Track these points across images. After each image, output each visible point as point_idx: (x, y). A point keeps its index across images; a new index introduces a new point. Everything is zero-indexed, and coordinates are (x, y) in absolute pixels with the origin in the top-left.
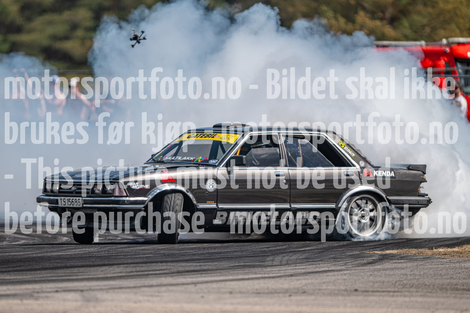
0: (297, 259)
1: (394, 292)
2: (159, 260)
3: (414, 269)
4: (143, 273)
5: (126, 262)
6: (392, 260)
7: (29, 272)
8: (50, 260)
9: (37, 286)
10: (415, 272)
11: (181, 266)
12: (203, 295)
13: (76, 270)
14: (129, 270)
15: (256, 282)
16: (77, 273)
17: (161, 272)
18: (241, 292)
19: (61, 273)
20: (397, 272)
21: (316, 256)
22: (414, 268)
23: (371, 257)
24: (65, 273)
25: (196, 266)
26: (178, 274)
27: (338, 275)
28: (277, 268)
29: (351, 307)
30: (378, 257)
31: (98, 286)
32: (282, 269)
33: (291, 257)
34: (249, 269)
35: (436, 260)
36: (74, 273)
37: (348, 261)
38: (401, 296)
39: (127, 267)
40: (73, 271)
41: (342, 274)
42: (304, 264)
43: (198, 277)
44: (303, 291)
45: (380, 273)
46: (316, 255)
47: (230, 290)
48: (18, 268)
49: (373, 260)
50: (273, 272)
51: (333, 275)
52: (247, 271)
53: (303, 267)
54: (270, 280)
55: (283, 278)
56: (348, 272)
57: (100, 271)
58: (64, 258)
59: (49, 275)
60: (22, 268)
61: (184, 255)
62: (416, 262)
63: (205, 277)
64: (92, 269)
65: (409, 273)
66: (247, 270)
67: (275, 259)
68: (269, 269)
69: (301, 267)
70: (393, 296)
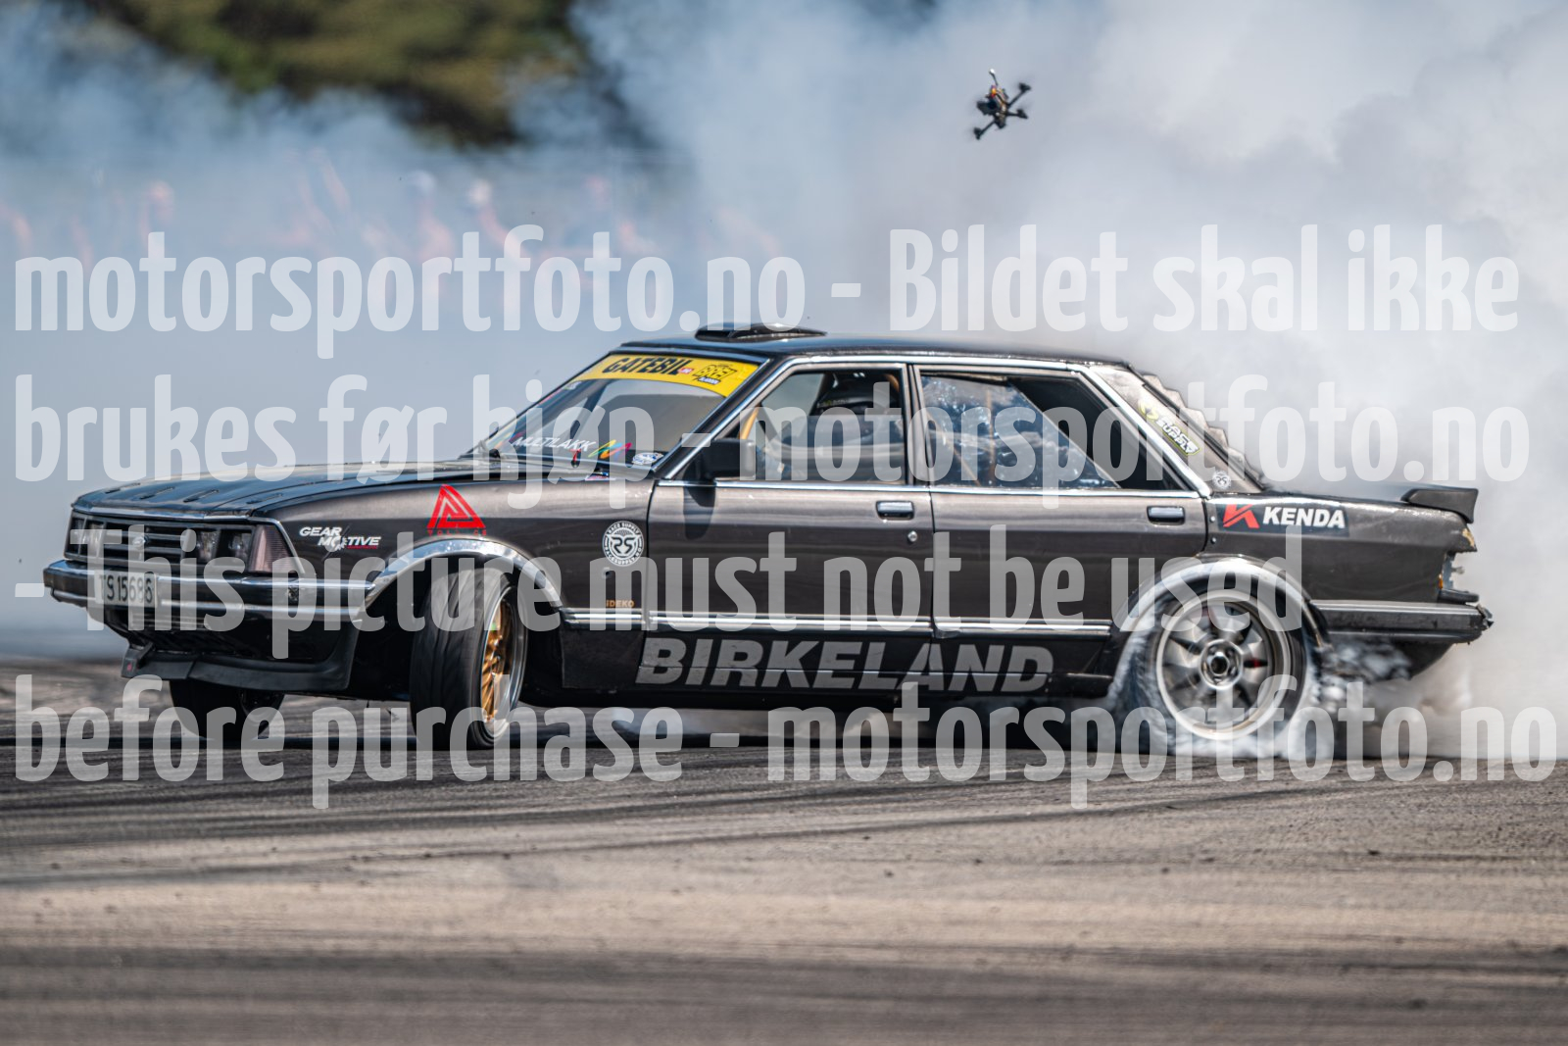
3: (1558, 787)
4: (700, 799)
10: (1561, 795)
12: (891, 867)
16: (491, 797)
17: (757, 794)
18: (1009, 860)
19: (442, 799)
20: (1502, 795)
24: (453, 798)
26: (812, 802)
27: (1316, 806)
38: (1515, 871)
41: (1329, 804)
43: (875, 812)
44: (1205, 856)
47: (976, 853)
50: (1112, 796)
55: (1143, 816)
56: (1349, 796)
63: (894, 811)
65: (1540, 800)
70: (1490, 872)
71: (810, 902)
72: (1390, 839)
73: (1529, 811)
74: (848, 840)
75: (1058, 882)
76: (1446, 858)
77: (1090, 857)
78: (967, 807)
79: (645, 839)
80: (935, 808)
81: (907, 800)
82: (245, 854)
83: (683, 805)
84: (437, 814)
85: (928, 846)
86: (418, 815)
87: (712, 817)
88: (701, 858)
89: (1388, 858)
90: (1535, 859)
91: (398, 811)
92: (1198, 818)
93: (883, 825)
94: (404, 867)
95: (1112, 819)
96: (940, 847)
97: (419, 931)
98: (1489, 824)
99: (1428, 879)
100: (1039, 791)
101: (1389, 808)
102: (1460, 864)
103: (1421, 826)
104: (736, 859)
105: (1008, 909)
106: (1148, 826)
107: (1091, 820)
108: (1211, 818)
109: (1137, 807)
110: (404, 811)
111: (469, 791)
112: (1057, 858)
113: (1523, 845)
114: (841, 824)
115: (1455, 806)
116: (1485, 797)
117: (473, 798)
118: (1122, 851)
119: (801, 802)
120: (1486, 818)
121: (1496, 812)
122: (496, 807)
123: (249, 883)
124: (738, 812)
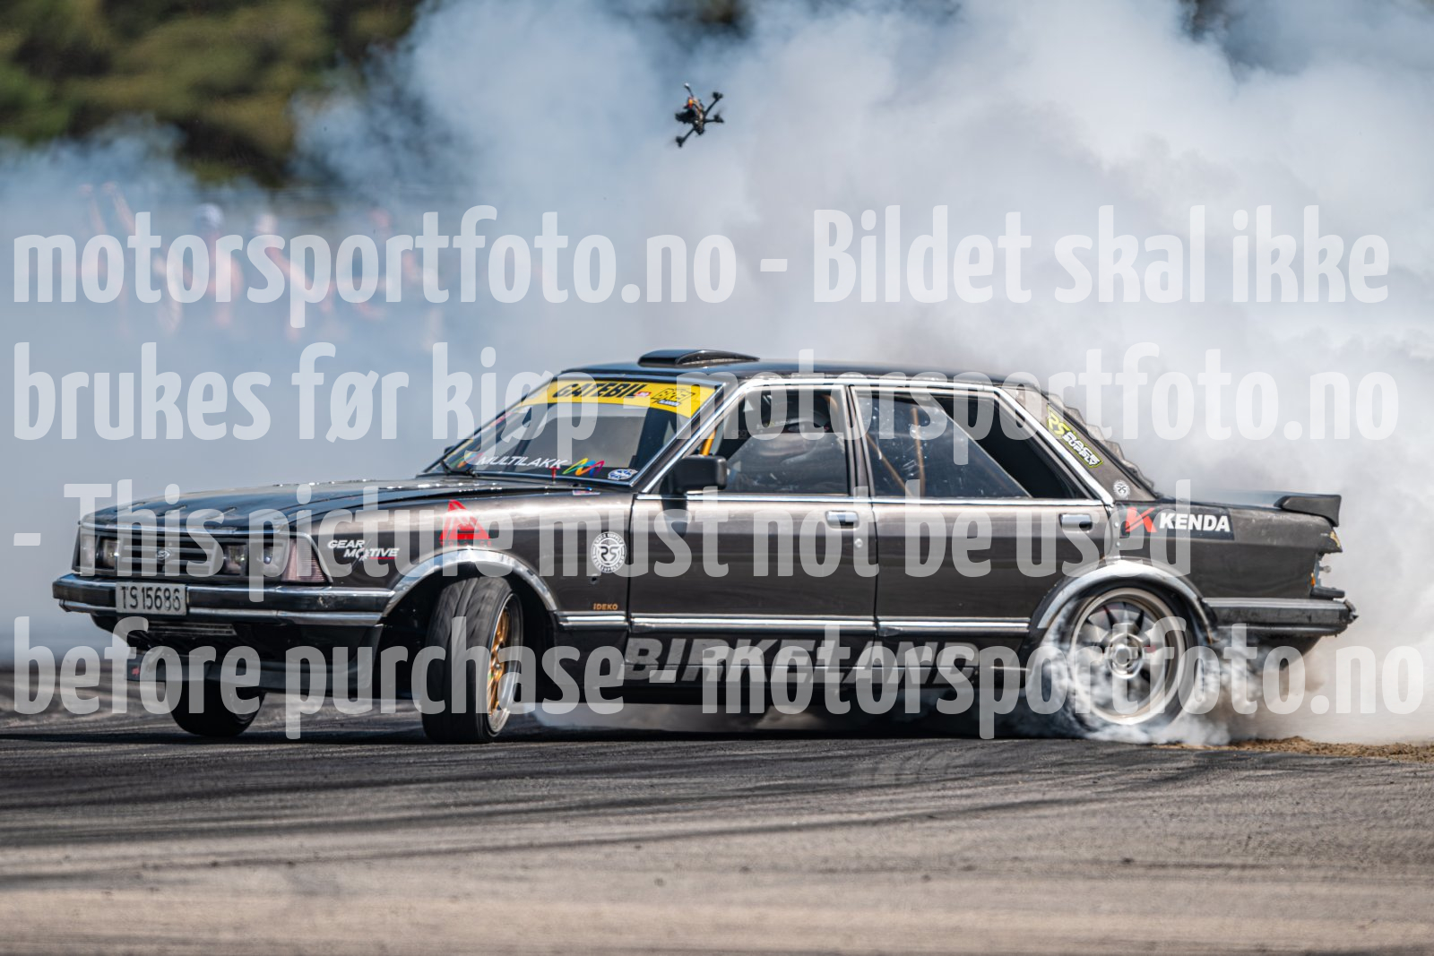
0: (948, 767)
1: (1244, 867)
2: (526, 768)
3: (1305, 797)
4: (477, 809)
5: (425, 774)
6: (1237, 769)
7: (129, 808)
8: (193, 770)
9: (154, 850)
10: (1308, 805)
11: (594, 788)
12: (661, 875)
13: (272, 800)
14: (434, 798)
15: (822, 836)
16: (275, 808)
17: (532, 805)
18: (775, 868)
19: (229, 809)
20: (1251, 806)
21: (1006, 759)
22: (1303, 794)
23: (1174, 761)
24: (240, 808)
25: (640, 787)
26: (585, 812)
27: (1072, 816)
28: (887, 795)
29: (1112, 912)
30: (1194, 762)
31: (340, 848)
32: (901, 797)
33: (928, 759)
34: (799, 797)
35: (1373, 769)
36: (268, 808)
37: (1103, 773)
38: (1264, 879)
39: (428, 790)
40: (263, 804)
41: (1084, 813)
42: (969, 784)
43: (646, 822)
44: (965, 864)
45: (1199, 811)
46: (1005, 755)
47: (743, 861)
48: (96, 796)
49: (1178, 769)
50: (875, 807)
51: (1058, 816)
52: (794, 805)
53: (965, 792)
54: (865, 831)
55: (906, 826)
56: (1103, 806)
57: (346, 802)
58: (235, 764)
59: (189, 816)
60: (107, 795)
61: (601, 754)
62: (1311, 776)
63: (665, 821)
64: (322, 796)
65: (1288, 810)
66: (794, 801)
67: (881, 766)
68: (861, 798)
69: (959, 792)
70: (1240, 880)
71: (583, 909)
72: (1143, 847)
73: (1277, 821)
74: (620, 849)
75: (823, 890)
76: (1198, 866)
77: (854, 865)
78: (735, 817)
79: (423, 848)
80: (704, 818)
81: (677, 811)
82: (40, 862)
83: (461, 816)
84: (224, 824)
85: (697, 855)
86: (205, 825)
87: (488, 827)
88: (478, 866)
89: (1142, 866)
90: (1283, 866)
91: (185, 821)
92: (958, 827)
93: (654, 835)
94: (191, 875)
95: (875, 829)
96: (709, 855)
97: (206, 936)
98: (1239, 834)
99: (1180, 886)
100: (805, 801)
101: (1142, 817)
102: (1211, 873)
103: (1173, 835)
104: (513, 867)
105: (775, 916)
106: (910, 835)
107: (855, 830)
108: (970, 828)
109: (900, 816)
110: (192, 821)
111: (256, 801)
112: (823, 866)
113: (1272, 854)
114: (614, 834)
115: (1207, 816)
116: (1234, 807)
117: (259, 808)
118: (886, 859)
119: (574, 812)
120: (1235, 826)
121: (1245, 822)
122: (280, 817)
123: (44, 889)
124: (513, 822)
